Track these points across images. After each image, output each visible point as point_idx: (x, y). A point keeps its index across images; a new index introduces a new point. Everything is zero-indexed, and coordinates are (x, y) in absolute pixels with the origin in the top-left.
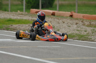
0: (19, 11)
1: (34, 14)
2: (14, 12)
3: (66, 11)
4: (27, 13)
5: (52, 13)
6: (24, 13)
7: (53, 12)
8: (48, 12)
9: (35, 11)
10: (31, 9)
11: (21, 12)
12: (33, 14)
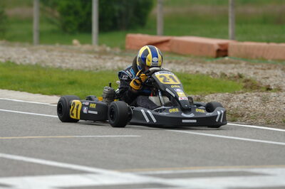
0: (75, 41)
2: (57, 45)
3: (268, 42)
4: (108, 49)
5: (217, 47)
7: (221, 45)
8: (202, 45)
9: (146, 43)
10: (130, 35)
11: (83, 43)
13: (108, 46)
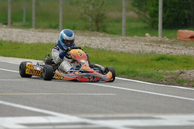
0: (147, 34)
1: (189, 41)
2: (135, 36)
4: (168, 39)
6: (160, 38)
9: (189, 36)
10: (179, 31)
11: (152, 35)
12: (186, 41)
13: (168, 37)
